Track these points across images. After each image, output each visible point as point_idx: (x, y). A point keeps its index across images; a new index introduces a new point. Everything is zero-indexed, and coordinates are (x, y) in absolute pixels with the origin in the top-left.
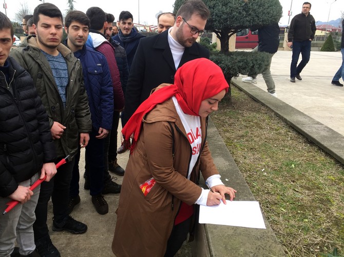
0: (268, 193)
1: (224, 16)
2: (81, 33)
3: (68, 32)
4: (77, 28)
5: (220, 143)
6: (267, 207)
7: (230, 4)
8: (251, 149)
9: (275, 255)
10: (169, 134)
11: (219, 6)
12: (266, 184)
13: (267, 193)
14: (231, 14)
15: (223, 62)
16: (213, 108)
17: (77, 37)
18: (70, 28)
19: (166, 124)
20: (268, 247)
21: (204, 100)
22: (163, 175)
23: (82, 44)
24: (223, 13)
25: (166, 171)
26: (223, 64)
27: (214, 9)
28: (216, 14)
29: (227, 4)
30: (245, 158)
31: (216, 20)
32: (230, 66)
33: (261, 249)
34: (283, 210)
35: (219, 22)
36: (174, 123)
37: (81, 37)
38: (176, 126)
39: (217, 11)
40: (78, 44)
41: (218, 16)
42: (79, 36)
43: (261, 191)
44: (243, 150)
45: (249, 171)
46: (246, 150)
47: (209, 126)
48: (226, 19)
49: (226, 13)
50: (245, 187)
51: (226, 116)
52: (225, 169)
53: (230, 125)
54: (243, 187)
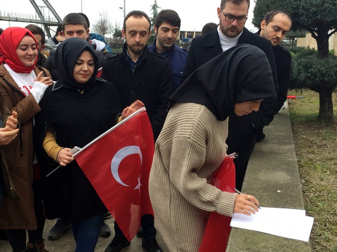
1: (313, 9)
2: (170, 34)
3: (157, 32)
4: (167, 30)
6: (325, 226)
8: (336, 172)
13: (332, 214)
14: (322, 5)
15: (314, 66)
17: (166, 38)
18: (160, 28)
23: (170, 45)
24: (312, 5)
26: (314, 68)
28: (303, 7)
31: (303, 14)
32: (324, 72)
35: (307, 16)
37: (169, 39)
39: (304, 3)
40: (166, 45)
41: (305, 10)
42: (168, 38)
43: (324, 211)
44: (325, 172)
45: (320, 192)
46: (328, 172)
47: (285, 144)
48: (316, 12)
49: (316, 5)
50: (299, 199)
51: (318, 136)
52: (282, 182)
53: (320, 147)
54: (295, 199)
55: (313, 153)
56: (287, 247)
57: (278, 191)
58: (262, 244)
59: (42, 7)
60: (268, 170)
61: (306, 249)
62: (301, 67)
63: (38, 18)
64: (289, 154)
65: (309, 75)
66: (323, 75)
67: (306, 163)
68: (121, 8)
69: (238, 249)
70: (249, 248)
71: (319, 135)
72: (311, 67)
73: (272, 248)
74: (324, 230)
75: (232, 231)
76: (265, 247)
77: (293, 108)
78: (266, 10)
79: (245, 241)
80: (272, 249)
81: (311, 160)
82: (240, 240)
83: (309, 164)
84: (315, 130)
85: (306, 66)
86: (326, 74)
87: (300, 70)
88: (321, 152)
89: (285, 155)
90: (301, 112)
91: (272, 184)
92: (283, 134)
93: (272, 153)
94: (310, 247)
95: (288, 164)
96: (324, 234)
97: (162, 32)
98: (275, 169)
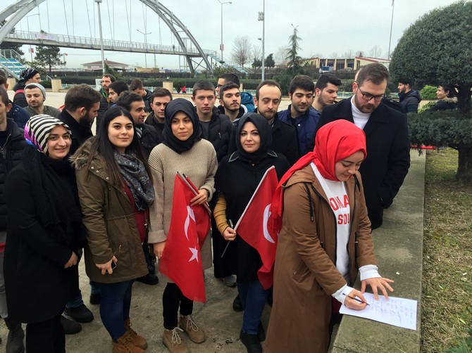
0: (455, 300)
1: (452, 70)
3: (292, 98)
4: (301, 95)
5: (417, 233)
6: (443, 314)
7: (461, 55)
8: (466, 247)
9: (405, 351)
10: (306, 195)
11: (446, 57)
12: (458, 290)
13: (452, 300)
14: (462, 66)
15: (451, 128)
16: (349, 171)
17: (300, 103)
18: (294, 94)
19: (302, 185)
20: (402, 342)
21: (338, 161)
22: (305, 243)
23: (304, 110)
24: (451, 66)
25: (308, 239)
26: (452, 130)
27: (438, 61)
29: (457, 55)
30: (448, 257)
33: (393, 342)
34: (462, 321)
35: (445, 77)
36: (310, 183)
37: (304, 104)
38: (313, 187)
39: (442, 63)
40: (300, 110)
41: (443, 70)
42: (302, 103)
43: (445, 296)
44: (453, 246)
45: (444, 272)
46: (457, 247)
47: (413, 211)
48: (455, 73)
49: (455, 66)
50: (417, 284)
51: (453, 200)
52: (403, 262)
53: (453, 213)
54: (413, 284)
55: (444, 221)
56: (396, 343)
57: (398, 273)
58: (371, 337)
59: (184, 39)
60: (390, 246)
61: (414, 347)
62: (437, 128)
63: (181, 50)
64: (416, 225)
65: (446, 136)
66: (461, 137)
67: (434, 234)
68: (260, 39)
69: (346, 341)
70: (358, 341)
71: (454, 198)
72: (448, 128)
73: (380, 342)
74: (441, 318)
75: (343, 318)
76: (373, 341)
77: (431, 161)
78: (402, 67)
79: (354, 332)
80: (380, 344)
81: (440, 230)
82: (349, 330)
83: (437, 235)
84: (451, 191)
85: (443, 127)
86: (464, 136)
87: (435, 130)
88: (454, 220)
89: (411, 227)
90: (439, 166)
91: (392, 263)
92: (414, 198)
93: (398, 223)
94: (418, 345)
95: (413, 238)
96: (439, 323)
97: (296, 97)
98: (398, 244)
